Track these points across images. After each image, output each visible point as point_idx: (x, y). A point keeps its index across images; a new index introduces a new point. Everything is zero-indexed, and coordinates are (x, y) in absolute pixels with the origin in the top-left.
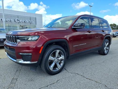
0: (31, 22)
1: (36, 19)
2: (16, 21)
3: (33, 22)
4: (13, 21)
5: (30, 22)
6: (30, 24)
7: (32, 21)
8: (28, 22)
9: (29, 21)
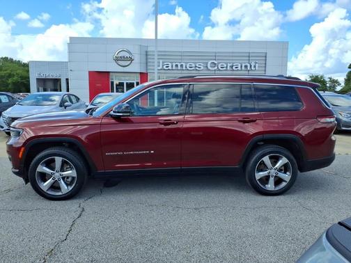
0: (251, 66)
1: (266, 56)
2: (209, 68)
3: (255, 67)
4: (202, 68)
5: (246, 67)
6: (247, 72)
7: (253, 64)
8: (239, 68)
9: (243, 65)
